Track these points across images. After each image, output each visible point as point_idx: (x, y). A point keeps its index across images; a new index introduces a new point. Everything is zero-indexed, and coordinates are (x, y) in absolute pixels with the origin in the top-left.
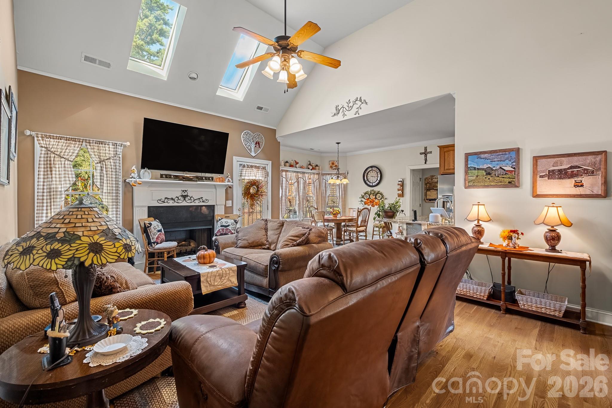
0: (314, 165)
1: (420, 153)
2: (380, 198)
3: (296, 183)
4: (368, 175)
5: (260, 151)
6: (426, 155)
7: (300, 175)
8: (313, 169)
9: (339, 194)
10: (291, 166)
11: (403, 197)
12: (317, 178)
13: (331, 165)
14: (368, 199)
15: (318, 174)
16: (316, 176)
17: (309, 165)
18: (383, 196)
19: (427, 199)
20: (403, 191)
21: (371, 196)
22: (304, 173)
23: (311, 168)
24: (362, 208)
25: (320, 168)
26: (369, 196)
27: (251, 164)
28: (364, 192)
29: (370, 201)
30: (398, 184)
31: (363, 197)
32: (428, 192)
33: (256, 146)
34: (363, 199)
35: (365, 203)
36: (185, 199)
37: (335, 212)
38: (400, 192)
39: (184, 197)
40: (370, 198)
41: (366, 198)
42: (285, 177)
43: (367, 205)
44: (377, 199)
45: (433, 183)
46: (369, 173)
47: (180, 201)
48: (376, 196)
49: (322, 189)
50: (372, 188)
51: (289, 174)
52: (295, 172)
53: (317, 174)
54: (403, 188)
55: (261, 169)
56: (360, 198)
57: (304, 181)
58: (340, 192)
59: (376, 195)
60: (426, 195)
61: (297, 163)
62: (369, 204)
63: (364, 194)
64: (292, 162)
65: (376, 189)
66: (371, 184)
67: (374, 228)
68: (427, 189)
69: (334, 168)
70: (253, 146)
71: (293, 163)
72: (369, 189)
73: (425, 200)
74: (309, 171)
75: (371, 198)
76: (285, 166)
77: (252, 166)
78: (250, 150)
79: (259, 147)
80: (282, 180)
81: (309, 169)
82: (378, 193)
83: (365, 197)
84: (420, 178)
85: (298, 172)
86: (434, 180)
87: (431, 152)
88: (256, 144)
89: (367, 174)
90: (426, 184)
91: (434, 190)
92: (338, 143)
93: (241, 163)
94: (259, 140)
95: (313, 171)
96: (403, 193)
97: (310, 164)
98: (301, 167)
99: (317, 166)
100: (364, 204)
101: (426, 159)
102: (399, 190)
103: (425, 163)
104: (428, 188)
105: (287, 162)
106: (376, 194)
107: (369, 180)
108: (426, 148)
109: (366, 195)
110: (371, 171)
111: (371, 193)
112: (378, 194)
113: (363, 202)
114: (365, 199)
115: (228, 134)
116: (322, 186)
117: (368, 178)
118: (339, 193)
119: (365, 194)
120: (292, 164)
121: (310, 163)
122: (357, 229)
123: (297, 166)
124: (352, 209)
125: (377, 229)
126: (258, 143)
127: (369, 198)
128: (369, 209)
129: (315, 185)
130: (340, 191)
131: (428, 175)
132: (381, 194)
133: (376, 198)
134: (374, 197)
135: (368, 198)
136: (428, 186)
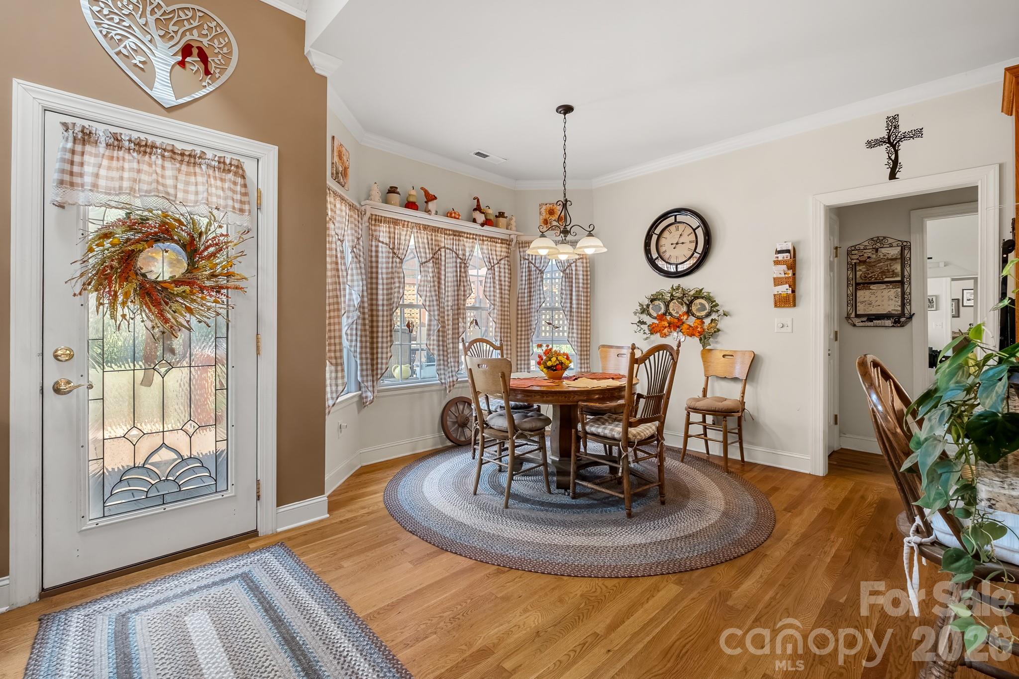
0: (490, 211)
1: (869, 142)
2: (703, 313)
3: (430, 264)
4: (663, 241)
5: (210, 89)
6: (894, 146)
7: (445, 241)
8: (487, 222)
9: (571, 303)
10: (411, 205)
11: (795, 305)
12: (504, 254)
13: (545, 215)
14: (661, 317)
15: (507, 242)
16: (498, 249)
17: (475, 210)
18: (717, 305)
19: (857, 316)
20: (793, 284)
21: (671, 304)
22: (457, 234)
23: (481, 218)
24: (644, 346)
25: (513, 222)
26: (667, 306)
27: (138, 137)
28: (649, 295)
29: (670, 324)
30: (777, 263)
31: (644, 310)
32: (860, 293)
33: (180, 64)
34: (645, 318)
35: (653, 330)
37: (554, 359)
38: (784, 289)
40: (670, 314)
41: (655, 315)
42: (386, 240)
43: (658, 334)
44: (693, 315)
45: (880, 261)
46: (666, 234)
48: (689, 306)
49: (519, 287)
50: (676, 282)
51: (402, 233)
52: (426, 227)
53: (503, 241)
54: (794, 274)
55: (208, 165)
56: (635, 313)
57: (459, 260)
58: (574, 298)
59: (691, 302)
60: (853, 301)
61: (430, 198)
62: (666, 330)
63: (647, 302)
64: (413, 192)
65: (690, 283)
66: (672, 269)
67: (688, 415)
68: (857, 284)
69: (554, 223)
70: (163, 57)
71: (417, 196)
72: (666, 285)
73: (848, 317)
74: (476, 229)
75: (674, 313)
76: (386, 201)
77: (144, 148)
78: (145, 71)
79: (206, 73)
80: (377, 251)
81: (474, 221)
82: (698, 295)
83: (651, 311)
84: (836, 248)
85: (436, 230)
86: (884, 251)
87: (918, 133)
88: (185, 53)
89: (659, 236)
90: (853, 267)
91: (884, 286)
92: (567, 109)
93: (69, 120)
94: (206, 41)
95: (488, 230)
96: (793, 291)
97: (478, 208)
98: (450, 215)
99: (501, 215)
100: (647, 331)
101: (896, 162)
102: (777, 282)
103: (893, 176)
104: (859, 281)
105: (393, 190)
106: (689, 300)
107: (666, 256)
108: (893, 122)
109: (657, 303)
110: (673, 228)
111: (672, 295)
112: (696, 298)
113: (645, 327)
114: (650, 315)
116: (519, 278)
117: (662, 249)
118: (571, 299)
119: (652, 301)
120: (412, 199)
121: (478, 205)
122: (626, 432)
123: (432, 206)
124: (611, 347)
125: (696, 417)
126: (195, 53)
127: (664, 314)
128: (675, 348)
129: (497, 274)
130: (574, 293)
131: (860, 237)
132: (709, 299)
133: (689, 312)
134: (685, 309)
135: (663, 311)
136: (859, 274)
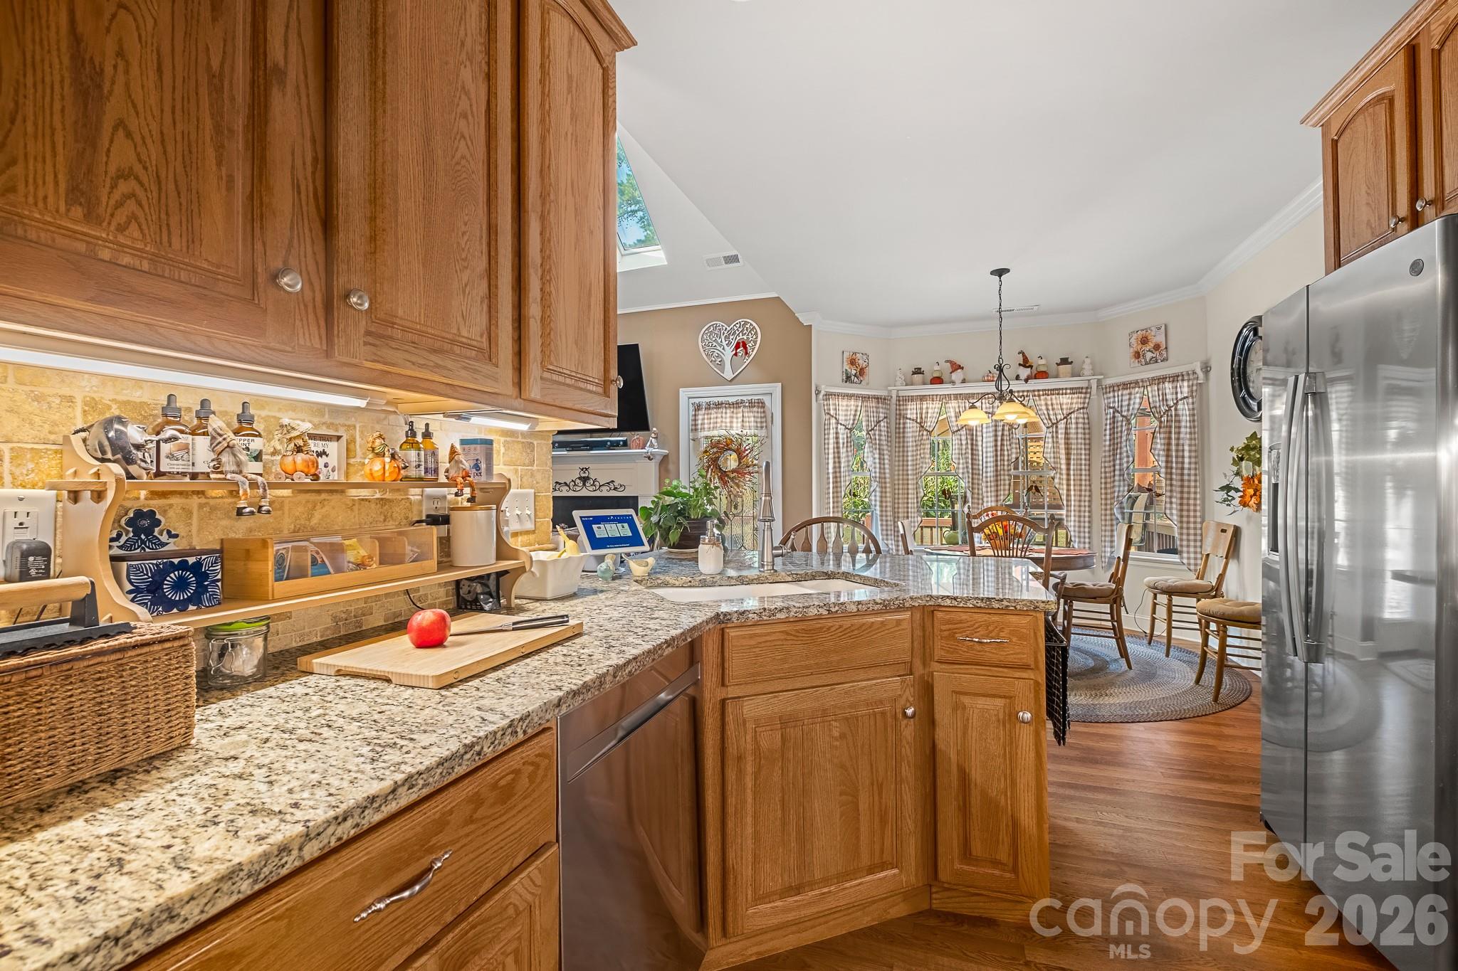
0: (1042, 362)
4: (1250, 366)
5: (747, 362)
8: (1039, 375)
10: (938, 380)
13: (1137, 346)
14: (1248, 482)
17: (1021, 366)
23: (1025, 373)
25: (1086, 366)
27: (716, 400)
33: (736, 354)
34: (1238, 482)
36: (584, 484)
39: (585, 480)
42: (914, 416)
47: (578, 489)
51: (930, 407)
61: (956, 367)
64: (935, 368)
66: (1256, 408)
69: (1149, 355)
70: (729, 352)
71: (943, 369)
76: (910, 382)
77: (718, 405)
78: (721, 365)
79: (746, 353)
81: (1017, 378)
88: (737, 347)
92: (1000, 273)
93: (697, 401)
94: (745, 337)
97: (1025, 363)
99: (1063, 361)
100: (1236, 502)
105: (917, 372)
107: (1254, 389)
113: (1235, 496)
115: (637, 346)
120: (936, 375)
121: (1025, 360)
123: (960, 376)
126: (742, 345)
127: (1252, 478)
135: (1251, 472)
